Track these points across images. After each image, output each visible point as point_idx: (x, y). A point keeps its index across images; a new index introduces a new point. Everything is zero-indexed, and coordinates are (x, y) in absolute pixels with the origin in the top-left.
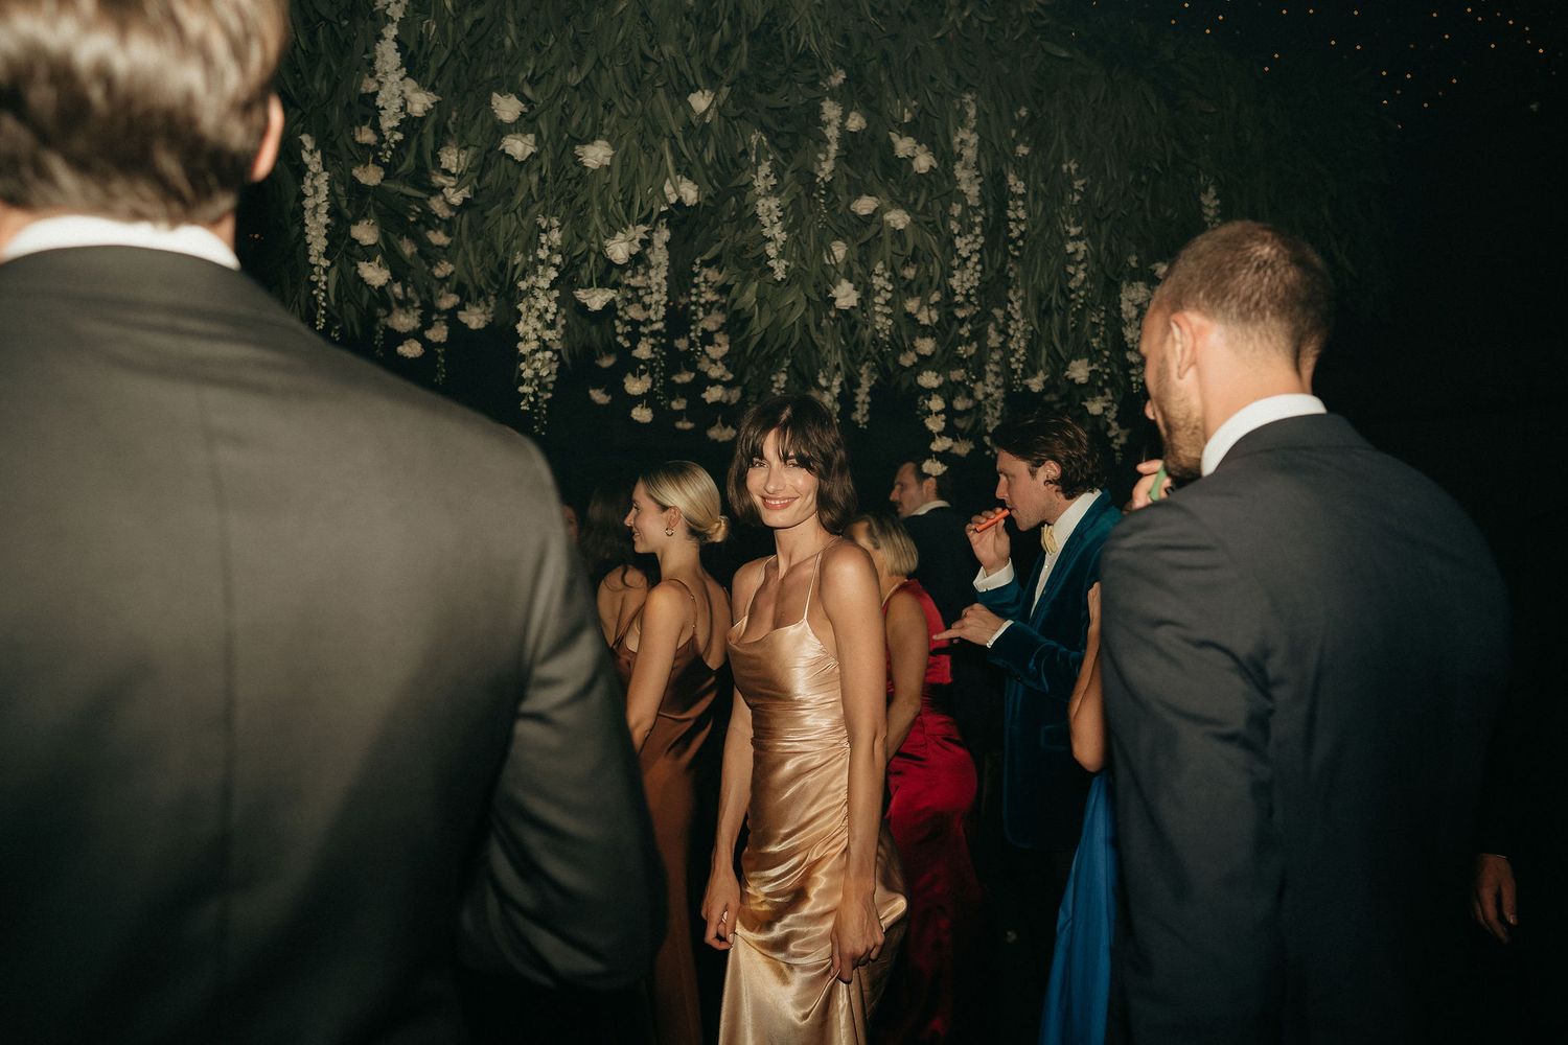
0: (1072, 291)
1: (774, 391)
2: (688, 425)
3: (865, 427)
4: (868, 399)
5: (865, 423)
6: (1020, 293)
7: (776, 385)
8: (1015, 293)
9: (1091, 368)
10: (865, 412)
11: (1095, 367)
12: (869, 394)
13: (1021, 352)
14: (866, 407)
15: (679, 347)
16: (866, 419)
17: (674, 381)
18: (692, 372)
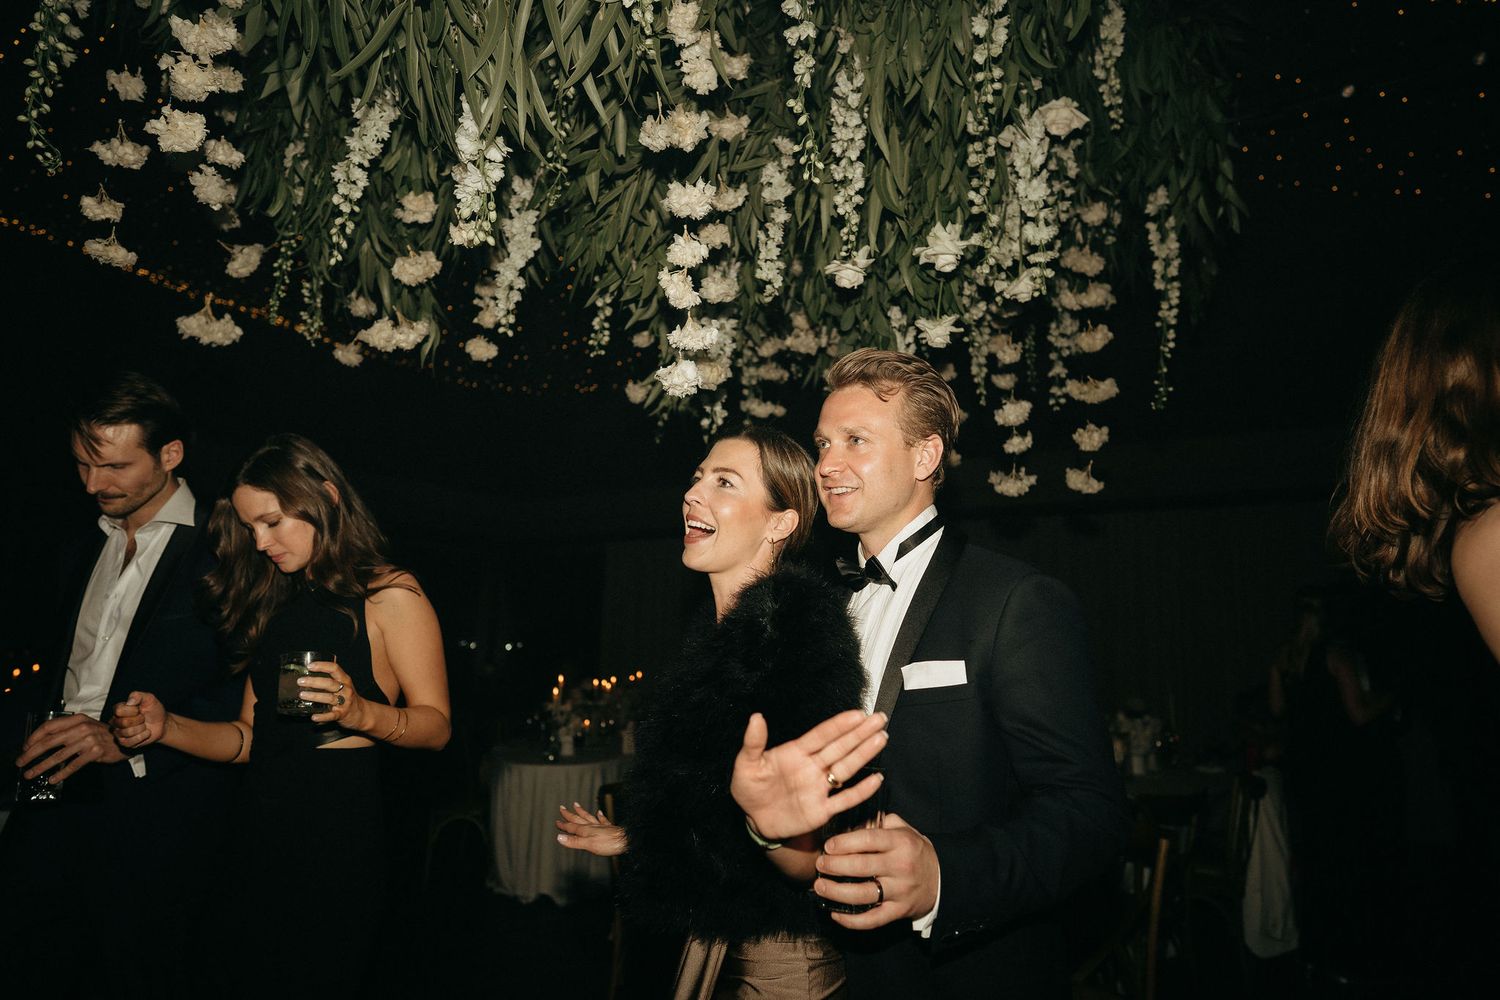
0: (978, 68)
1: (336, 200)
2: (120, 256)
3: (510, 333)
4: (520, 284)
5: (511, 326)
6: (859, 81)
7: (342, 189)
8: (850, 79)
9: (964, 244)
10: (512, 306)
11: (975, 239)
12: (522, 272)
13: (860, 185)
14: (516, 297)
15: (118, 87)
16: (512, 319)
17: (95, 155)
18: (142, 145)
